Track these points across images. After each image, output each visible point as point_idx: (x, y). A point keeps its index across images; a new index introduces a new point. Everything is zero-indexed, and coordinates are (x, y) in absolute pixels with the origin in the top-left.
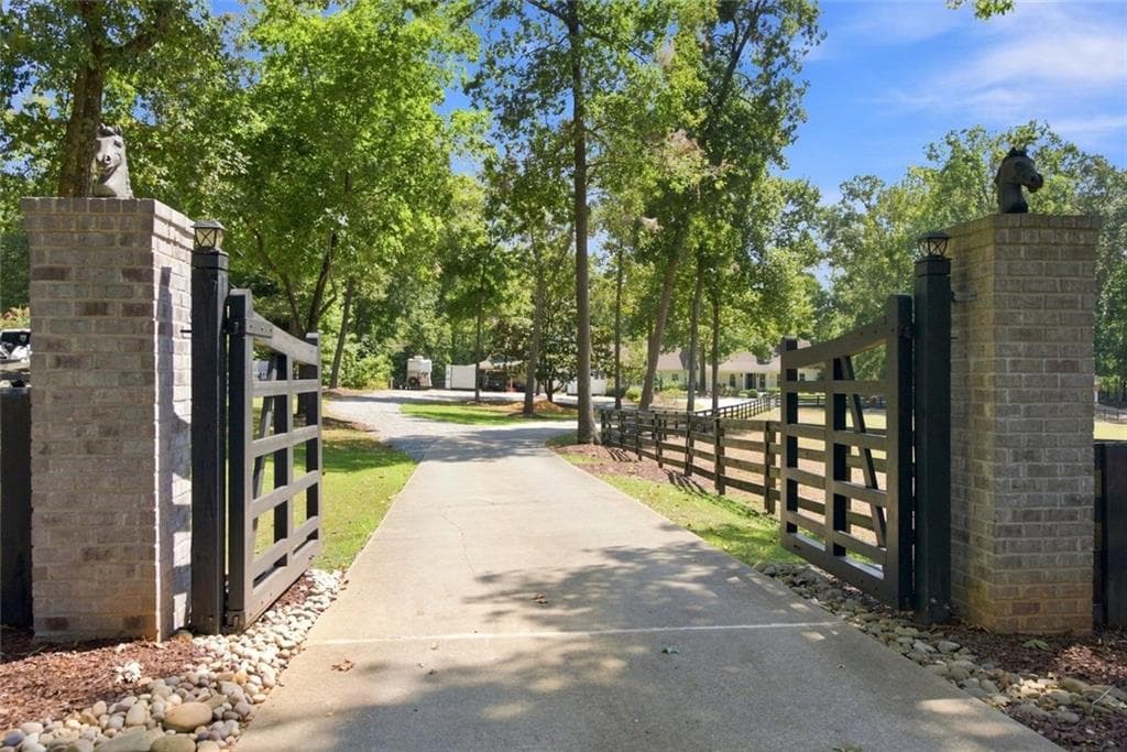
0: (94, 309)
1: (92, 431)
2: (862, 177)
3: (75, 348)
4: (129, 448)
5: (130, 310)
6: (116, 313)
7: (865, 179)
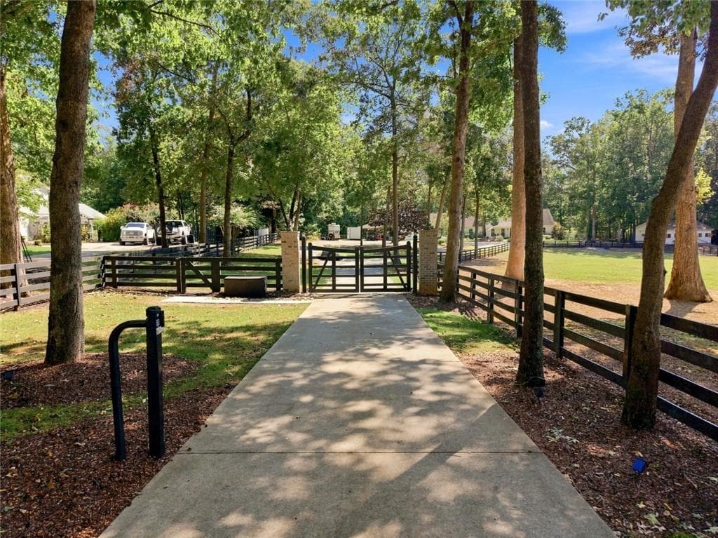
0: (290, 247)
1: (290, 263)
2: (577, 118)
3: (288, 252)
4: (296, 266)
5: (295, 247)
6: (293, 248)
7: (579, 119)
